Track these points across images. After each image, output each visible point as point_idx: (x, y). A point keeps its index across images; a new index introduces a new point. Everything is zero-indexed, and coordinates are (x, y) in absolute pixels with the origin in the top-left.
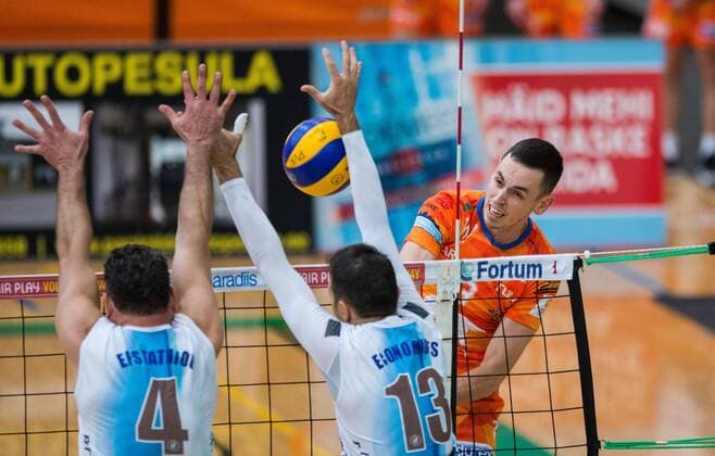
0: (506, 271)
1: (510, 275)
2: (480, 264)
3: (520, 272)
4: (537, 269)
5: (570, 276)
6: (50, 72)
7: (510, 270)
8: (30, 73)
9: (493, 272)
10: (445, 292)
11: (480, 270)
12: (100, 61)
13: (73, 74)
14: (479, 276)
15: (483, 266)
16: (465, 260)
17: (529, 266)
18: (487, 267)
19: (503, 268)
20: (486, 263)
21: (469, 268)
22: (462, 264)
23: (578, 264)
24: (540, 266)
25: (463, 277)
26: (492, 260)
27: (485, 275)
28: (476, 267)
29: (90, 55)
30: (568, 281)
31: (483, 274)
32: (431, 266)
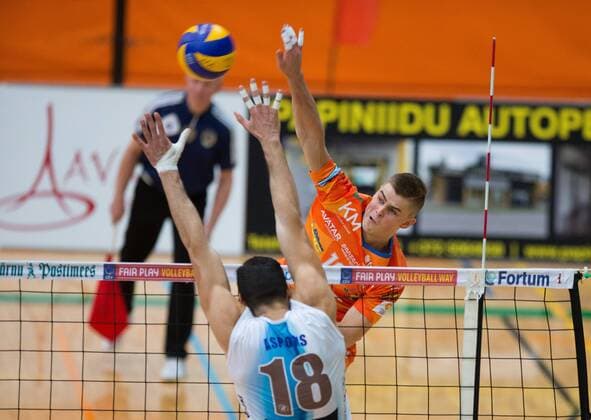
0: (521, 280)
1: (524, 283)
2: (501, 273)
3: (532, 281)
4: (546, 280)
5: (571, 286)
6: (527, 121)
7: (524, 279)
8: (512, 120)
9: (511, 280)
10: (472, 293)
11: (501, 278)
12: (565, 114)
13: (545, 123)
14: (500, 282)
15: (503, 275)
16: (489, 270)
17: (539, 277)
18: (506, 275)
19: (519, 277)
20: (505, 272)
21: (492, 275)
22: (487, 272)
23: (578, 277)
24: (548, 277)
25: (486, 282)
26: (510, 270)
27: (504, 281)
28: (497, 275)
29: (557, 109)
30: (570, 290)
31: (503, 280)
32: (462, 273)
